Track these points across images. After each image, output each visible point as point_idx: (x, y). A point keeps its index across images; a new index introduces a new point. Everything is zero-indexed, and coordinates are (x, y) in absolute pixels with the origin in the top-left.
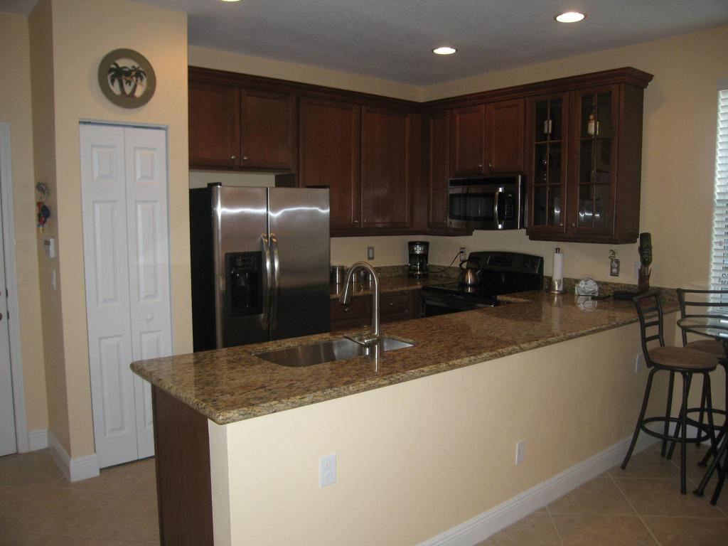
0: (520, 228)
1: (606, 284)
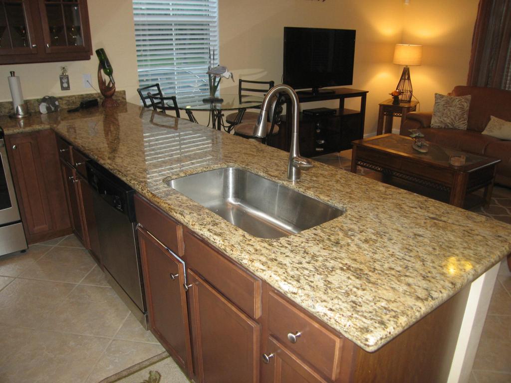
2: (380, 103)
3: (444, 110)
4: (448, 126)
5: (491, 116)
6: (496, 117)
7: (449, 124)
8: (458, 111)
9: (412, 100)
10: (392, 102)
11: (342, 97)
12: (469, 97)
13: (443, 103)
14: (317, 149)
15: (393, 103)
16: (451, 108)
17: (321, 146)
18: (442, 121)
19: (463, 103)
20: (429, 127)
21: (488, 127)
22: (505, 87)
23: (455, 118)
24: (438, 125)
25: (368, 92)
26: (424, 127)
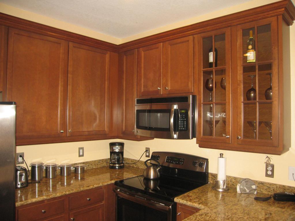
0: (192, 138)
1: (262, 183)
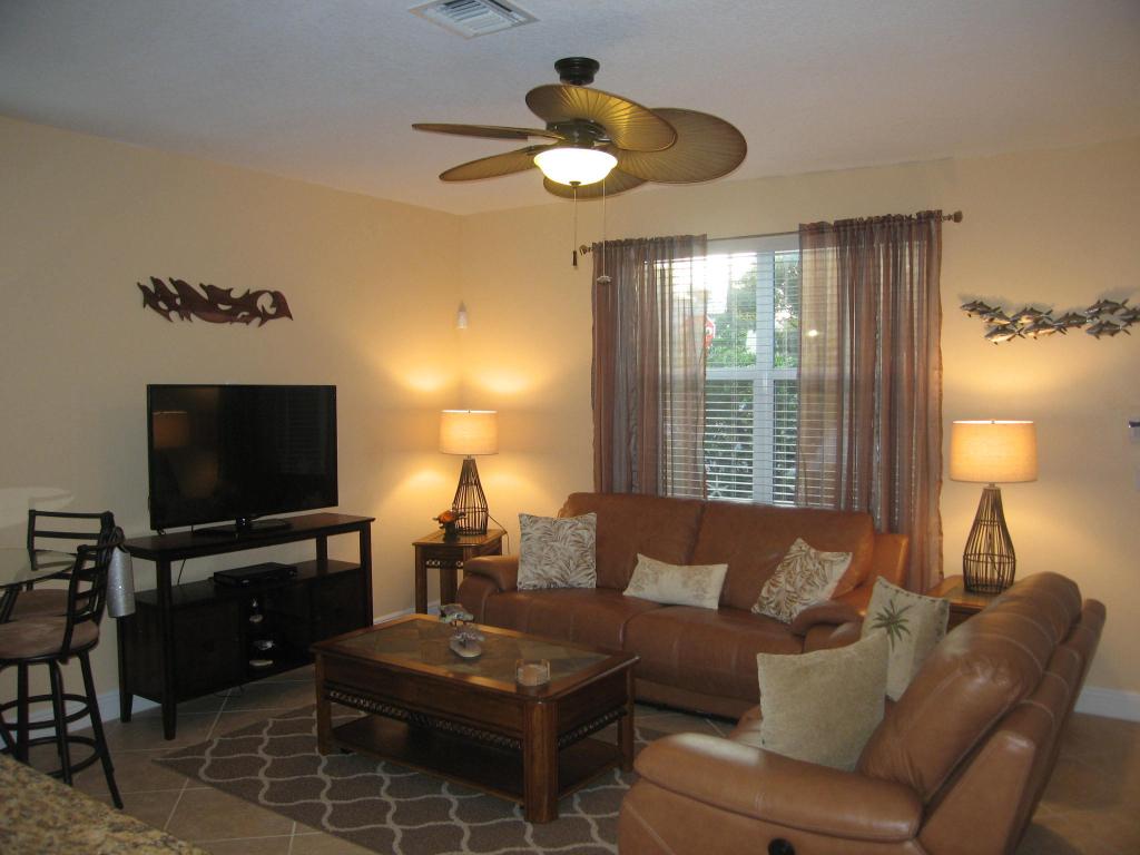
2: (415, 540)
3: (542, 549)
4: (555, 583)
5: (639, 556)
6: (646, 555)
7: (556, 578)
8: (572, 549)
9: (489, 527)
10: (442, 537)
11: (321, 533)
12: (592, 517)
13: (537, 534)
14: (258, 664)
15: (444, 539)
16: (556, 544)
17: (266, 655)
18: (539, 575)
19: (580, 532)
20: (514, 589)
21: (634, 578)
22: (665, 489)
23: (568, 565)
24: (536, 582)
25: (373, 520)
26: (502, 591)
